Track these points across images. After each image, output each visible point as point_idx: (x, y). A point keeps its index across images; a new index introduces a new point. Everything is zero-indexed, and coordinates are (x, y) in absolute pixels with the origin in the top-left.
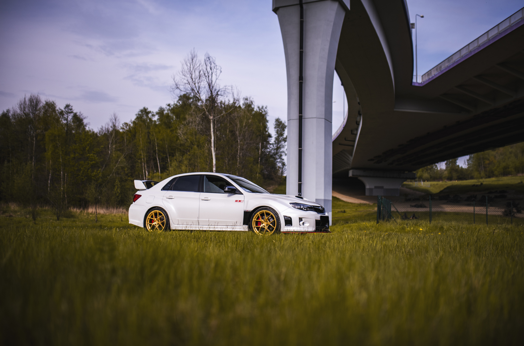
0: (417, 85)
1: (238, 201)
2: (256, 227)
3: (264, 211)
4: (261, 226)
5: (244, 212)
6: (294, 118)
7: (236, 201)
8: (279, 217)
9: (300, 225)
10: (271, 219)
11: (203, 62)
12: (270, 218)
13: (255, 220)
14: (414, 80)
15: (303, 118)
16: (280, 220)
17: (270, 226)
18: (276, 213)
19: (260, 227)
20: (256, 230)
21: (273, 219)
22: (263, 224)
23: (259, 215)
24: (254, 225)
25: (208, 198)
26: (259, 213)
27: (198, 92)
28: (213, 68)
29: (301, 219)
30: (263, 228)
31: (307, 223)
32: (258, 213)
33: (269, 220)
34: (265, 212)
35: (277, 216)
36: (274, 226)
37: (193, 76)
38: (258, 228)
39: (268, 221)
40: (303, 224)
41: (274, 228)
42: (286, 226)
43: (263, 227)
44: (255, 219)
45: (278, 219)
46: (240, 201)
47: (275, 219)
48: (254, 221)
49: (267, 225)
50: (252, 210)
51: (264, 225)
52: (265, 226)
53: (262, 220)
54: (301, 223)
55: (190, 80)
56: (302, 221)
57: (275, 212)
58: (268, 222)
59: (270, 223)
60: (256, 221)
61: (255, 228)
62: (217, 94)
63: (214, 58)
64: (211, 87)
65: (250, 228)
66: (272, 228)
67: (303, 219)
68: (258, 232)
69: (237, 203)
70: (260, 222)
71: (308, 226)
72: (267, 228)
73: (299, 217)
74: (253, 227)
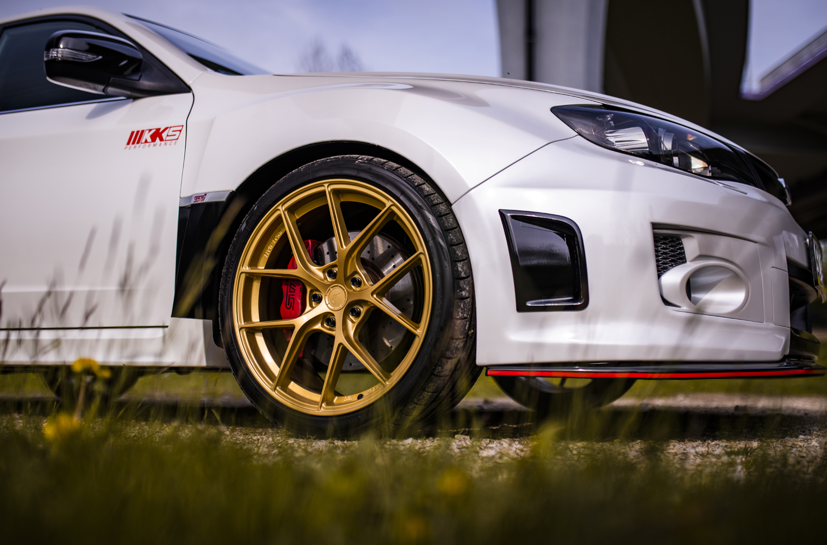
1: (147, 136)
2: (266, 332)
3: (327, 187)
4: (300, 321)
7: (135, 138)
8: (457, 226)
9: (666, 303)
10: (389, 257)
12: (381, 246)
13: (261, 268)
16: (467, 259)
17: (376, 314)
18: (426, 197)
19: (288, 330)
20: (265, 363)
21: (408, 248)
22: (318, 300)
23: (289, 226)
24: (248, 313)
26: (291, 210)
29: (668, 244)
30: (319, 333)
31: (731, 286)
33: (374, 268)
34: (337, 193)
35: (439, 217)
36: (416, 319)
38: (276, 340)
39: (362, 274)
40: (690, 287)
41: (410, 337)
42: (521, 307)
43: (318, 326)
44: (254, 263)
45: (450, 245)
46: (157, 135)
47: (421, 248)
48: (250, 279)
49: (351, 309)
50: (235, 189)
51: (322, 308)
52: (338, 318)
53: (315, 269)
54: (674, 277)
56: (679, 259)
57: (418, 188)
58: (358, 283)
59: (381, 293)
60: (265, 279)
61: (260, 340)
65: (221, 339)
66: (400, 337)
67: (691, 245)
68: (276, 370)
69: (139, 150)
70: (298, 289)
71: (739, 313)
72: (348, 338)
73: (655, 226)
74: (240, 329)
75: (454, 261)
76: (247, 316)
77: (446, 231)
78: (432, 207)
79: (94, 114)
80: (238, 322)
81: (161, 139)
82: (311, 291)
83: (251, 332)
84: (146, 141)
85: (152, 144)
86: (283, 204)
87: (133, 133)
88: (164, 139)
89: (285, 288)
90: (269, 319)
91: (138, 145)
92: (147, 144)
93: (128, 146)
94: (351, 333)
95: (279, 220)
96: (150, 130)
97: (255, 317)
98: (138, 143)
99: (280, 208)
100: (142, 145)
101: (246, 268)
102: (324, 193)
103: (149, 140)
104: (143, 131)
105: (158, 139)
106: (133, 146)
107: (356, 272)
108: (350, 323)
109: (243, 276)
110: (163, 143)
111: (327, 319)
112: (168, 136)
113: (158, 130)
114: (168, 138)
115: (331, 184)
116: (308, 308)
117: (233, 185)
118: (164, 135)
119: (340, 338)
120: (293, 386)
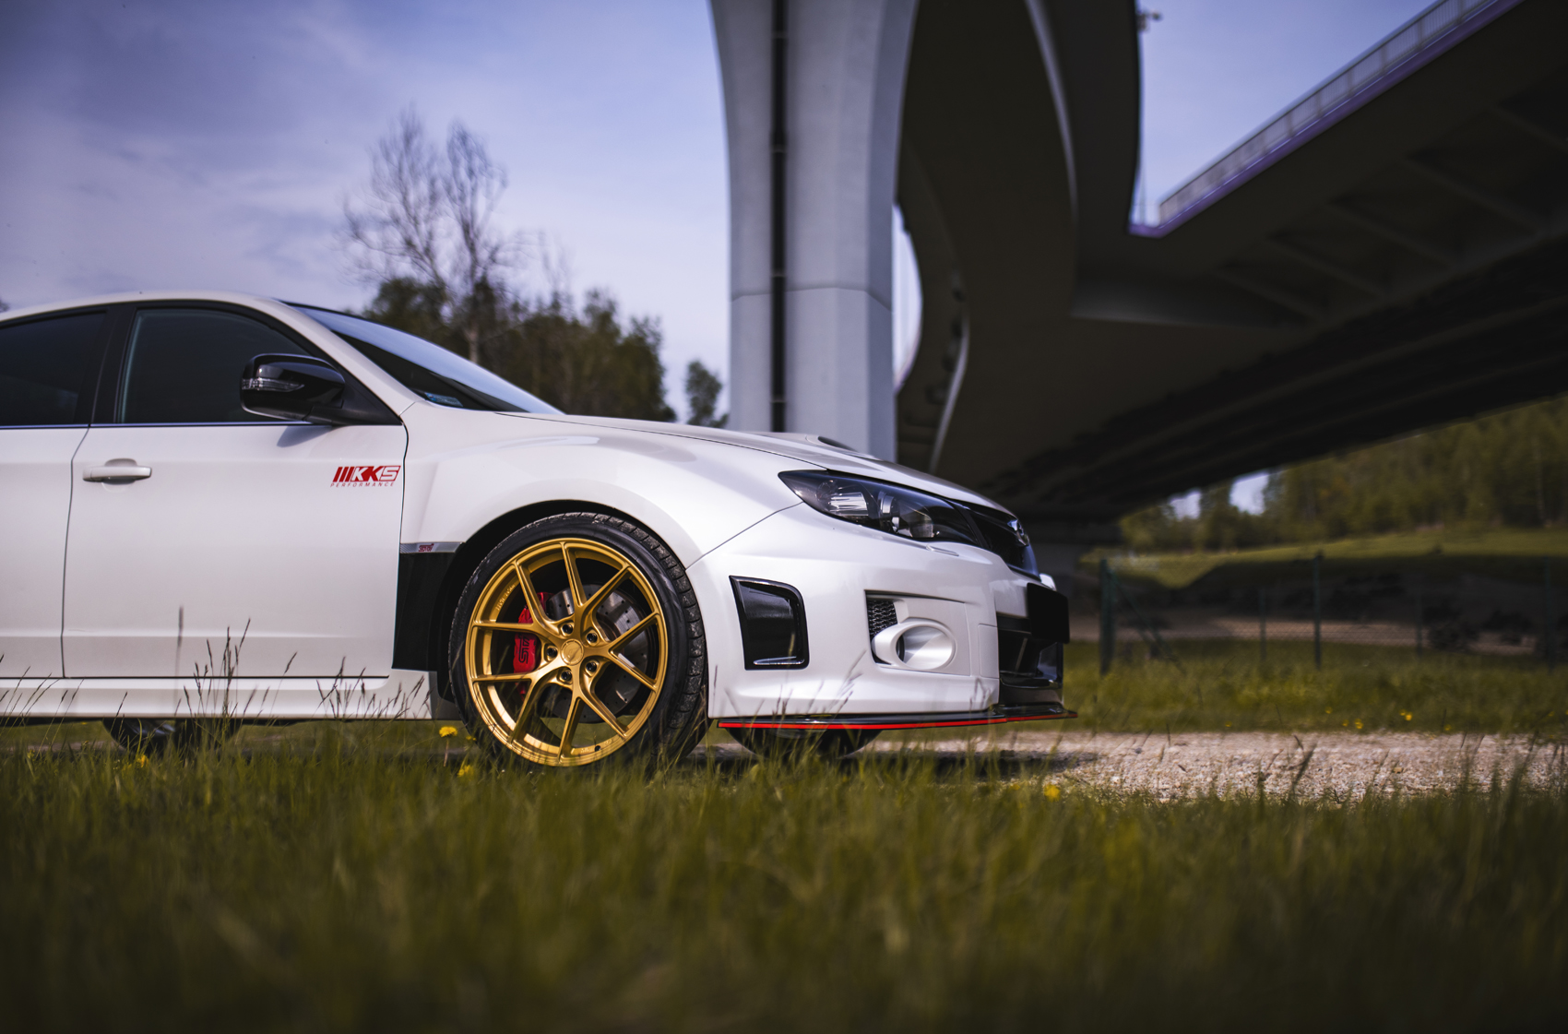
0: (1143, 232)
1: (358, 474)
2: (497, 685)
3: (564, 545)
4: (536, 676)
5: (402, 557)
6: (755, 288)
7: (344, 475)
8: (690, 588)
9: (877, 660)
10: (622, 609)
11: (442, 149)
12: (614, 600)
13: (492, 621)
14: (1136, 217)
16: (699, 620)
17: (612, 668)
18: (661, 560)
20: (500, 718)
21: (643, 608)
22: (554, 654)
23: (522, 579)
24: (477, 667)
25: (131, 462)
26: (525, 565)
27: (427, 251)
28: (477, 171)
29: (880, 608)
30: (556, 687)
31: (937, 644)
32: (515, 564)
33: (608, 623)
34: (571, 550)
35: (673, 580)
36: (651, 674)
37: (412, 198)
38: (512, 694)
39: (597, 630)
40: (902, 645)
41: (645, 692)
42: (749, 665)
43: (554, 680)
44: (485, 617)
45: (685, 607)
46: (370, 473)
47: (657, 609)
48: (482, 631)
49: (587, 664)
50: (465, 540)
51: (558, 662)
52: (575, 672)
53: (550, 623)
54: (887, 637)
55: (401, 211)
56: (891, 620)
57: (654, 552)
58: (594, 639)
59: (617, 650)
60: (497, 634)
61: (493, 693)
62: (493, 260)
63: (480, 139)
64: (472, 236)
65: (450, 695)
66: (634, 690)
67: (902, 609)
68: (511, 724)
69: (348, 489)
70: (532, 642)
71: (944, 669)
72: (584, 690)
73: (868, 592)
74: (474, 683)
75: (688, 621)
76: (480, 670)
77: (680, 593)
78: (668, 570)
79: (287, 441)
80: (472, 676)
81: (375, 479)
82: (546, 646)
83: (484, 686)
84: (357, 480)
85: (364, 483)
86: (518, 559)
87: (340, 469)
88: (378, 478)
89: (518, 641)
90: (502, 673)
91: (347, 483)
92: (358, 483)
93: (335, 483)
94: (589, 687)
95: (513, 573)
96: (361, 468)
97: (487, 670)
98: (347, 480)
99: (514, 563)
100: (352, 483)
101: (478, 622)
102: (560, 550)
103: (360, 478)
104: (352, 468)
105: (371, 478)
106: (341, 483)
107: (593, 628)
108: (586, 678)
109: (476, 630)
110: (377, 483)
111: (563, 673)
112: (382, 475)
113: (371, 468)
114: (383, 478)
115: (567, 542)
116: (543, 662)
117: (463, 537)
118: (378, 474)
119: (577, 692)
120: (529, 739)
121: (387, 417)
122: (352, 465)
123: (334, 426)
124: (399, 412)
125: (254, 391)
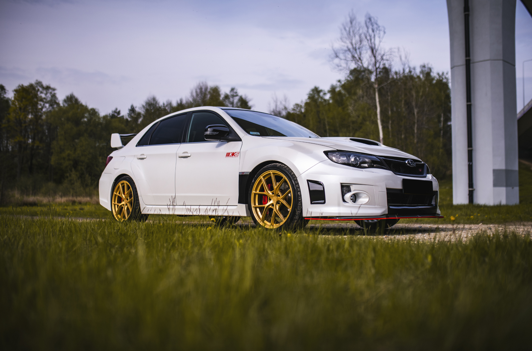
1: (231, 154)
2: (260, 208)
3: (271, 172)
4: (267, 205)
5: (240, 175)
6: (459, 64)
7: (228, 155)
8: (298, 183)
9: (345, 202)
11: (363, 24)
13: (258, 192)
15: (471, 62)
16: (300, 191)
17: (282, 205)
18: (292, 176)
19: (264, 207)
20: (259, 215)
21: (288, 188)
22: (270, 200)
23: (264, 182)
24: (255, 203)
25: (187, 152)
26: (264, 177)
27: (360, 59)
28: (375, 30)
29: (345, 188)
30: (271, 208)
31: (365, 197)
32: (261, 177)
34: (273, 173)
35: (294, 181)
36: (290, 205)
37: (354, 42)
38: (261, 209)
41: (288, 210)
42: (311, 203)
44: (256, 190)
45: (297, 188)
46: (233, 154)
47: (291, 189)
48: (255, 194)
49: (277, 202)
50: (251, 171)
51: (271, 202)
52: (275, 204)
53: (269, 192)
54: (348, 196)
55: (350, 47)
56: (349, 191)
58: (279, 196)
59: (283, 199)
60: (259, 195)
61: (258, 210)
62: (382, 59)
63: (376, 18)
64: (374, 51)
65: (249, 209)
67: (352, 188)
68: (261, 216)
69: (229, 158)
70: (266, 197)
71: (366, 204)
72: (277, 210)
73: (341, 184)
74: (253, 207)
76: (255, 204)
77: (296, 184)
78: (293, 178)
79: (218, 146)
80: (253, 205)
81: (234, 156)
82: (269, 198)
83: (256, 208)
84: (231, 156)
86: (262, 176)
87: (227, 153)
89: (263, 197)
90: (261, 204)
94: (277, 208)
95: (261, 180)
97: (257, 204)
101: (254, 192)
102: (270, 173)
106: (227, 157)
107: (278, 193)
108: (277, 206)
109: (253, 194)
111: (272, 205)
113: (233, 153)
115: (272, 171)
116: (268, 202)
117: (250, 170)
118: (235, 154)
119: (275, 210)
120: (265, 221)
121: (239, 139)
122: (229, 152)
123: (228, 142)
124: (241, 138)
125: (207, 135)
